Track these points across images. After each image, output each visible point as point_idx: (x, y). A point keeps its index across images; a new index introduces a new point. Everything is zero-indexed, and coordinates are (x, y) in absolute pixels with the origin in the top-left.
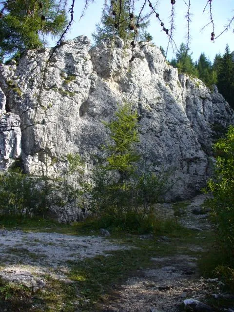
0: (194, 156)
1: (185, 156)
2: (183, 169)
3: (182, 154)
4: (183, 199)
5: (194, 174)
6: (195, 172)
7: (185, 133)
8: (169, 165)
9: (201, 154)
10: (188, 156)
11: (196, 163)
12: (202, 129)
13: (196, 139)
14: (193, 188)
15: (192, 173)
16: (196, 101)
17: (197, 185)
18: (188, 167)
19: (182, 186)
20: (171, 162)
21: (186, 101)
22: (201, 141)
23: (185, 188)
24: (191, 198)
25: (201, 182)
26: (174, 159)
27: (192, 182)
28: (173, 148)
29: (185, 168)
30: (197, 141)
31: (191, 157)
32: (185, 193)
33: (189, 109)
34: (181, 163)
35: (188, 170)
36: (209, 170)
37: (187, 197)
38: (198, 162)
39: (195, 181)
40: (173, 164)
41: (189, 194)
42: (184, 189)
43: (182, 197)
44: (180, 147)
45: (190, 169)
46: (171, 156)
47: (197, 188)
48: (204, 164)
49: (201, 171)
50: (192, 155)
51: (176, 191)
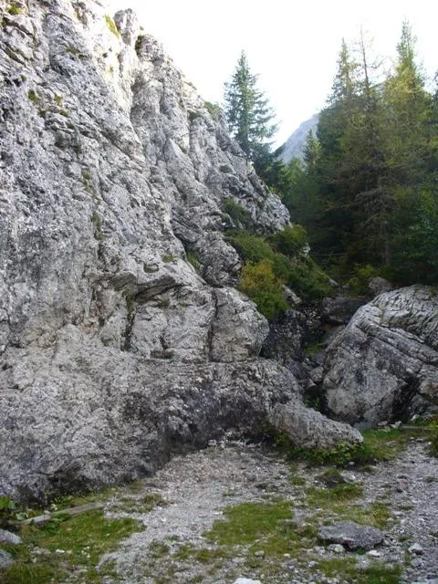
0: (157, 276)
1: (115, 261)
2: (102, 322)
3: (101, 252)
4: (98, 482)
5: (154, 354)
6: (158, 346)
7: (124, 181)
8: (23, 290)
9: (185, 272)
10: (131, 267)
11: (163, 305)
12: (184, 197)
13: (167, 218)
14: (156, 419)
15: (148, 350)
16: (168, 102)
17: (175, 405)
18: (130, 319)
19: (93, 407)
20: (37, 275)
21: (134, 88)
22: (182, 229)
23: (110, 420)
24: (145, 473)
25: (190, 393)
26: (58, 265)
27: (147, 391)
28: (60, 208)
29: (116, 323)
30: (168, 226)
31: (145, 278)
32: (112, 448)
33: (142, 121)
34: (97, 296)
35: (128, 333)
36: (220, 342)
37: (119, 472)
38: (173, 302)
39: (163, 383)
40: (51, 287)
41: (134, 449)
42: (103, 424)
43: (90, 472)
44: (94, 218)
45: (135, 330)
46: (43, 245)
47: (174, 422)
48: (197, 317)
49: (187, 341)
50: (147, 269)
51: (55, 438)
